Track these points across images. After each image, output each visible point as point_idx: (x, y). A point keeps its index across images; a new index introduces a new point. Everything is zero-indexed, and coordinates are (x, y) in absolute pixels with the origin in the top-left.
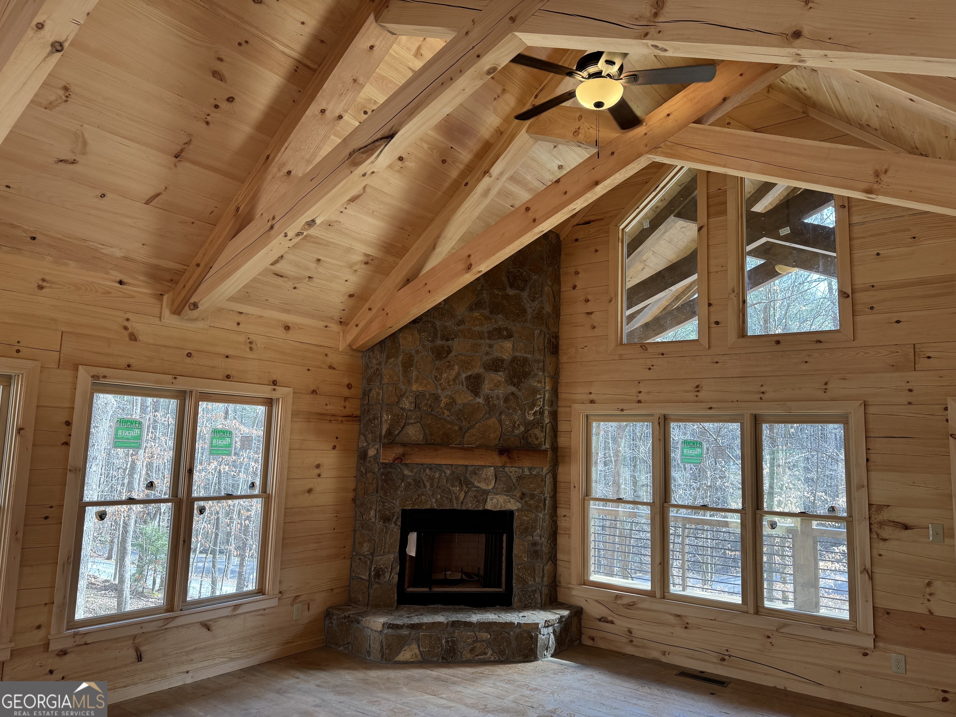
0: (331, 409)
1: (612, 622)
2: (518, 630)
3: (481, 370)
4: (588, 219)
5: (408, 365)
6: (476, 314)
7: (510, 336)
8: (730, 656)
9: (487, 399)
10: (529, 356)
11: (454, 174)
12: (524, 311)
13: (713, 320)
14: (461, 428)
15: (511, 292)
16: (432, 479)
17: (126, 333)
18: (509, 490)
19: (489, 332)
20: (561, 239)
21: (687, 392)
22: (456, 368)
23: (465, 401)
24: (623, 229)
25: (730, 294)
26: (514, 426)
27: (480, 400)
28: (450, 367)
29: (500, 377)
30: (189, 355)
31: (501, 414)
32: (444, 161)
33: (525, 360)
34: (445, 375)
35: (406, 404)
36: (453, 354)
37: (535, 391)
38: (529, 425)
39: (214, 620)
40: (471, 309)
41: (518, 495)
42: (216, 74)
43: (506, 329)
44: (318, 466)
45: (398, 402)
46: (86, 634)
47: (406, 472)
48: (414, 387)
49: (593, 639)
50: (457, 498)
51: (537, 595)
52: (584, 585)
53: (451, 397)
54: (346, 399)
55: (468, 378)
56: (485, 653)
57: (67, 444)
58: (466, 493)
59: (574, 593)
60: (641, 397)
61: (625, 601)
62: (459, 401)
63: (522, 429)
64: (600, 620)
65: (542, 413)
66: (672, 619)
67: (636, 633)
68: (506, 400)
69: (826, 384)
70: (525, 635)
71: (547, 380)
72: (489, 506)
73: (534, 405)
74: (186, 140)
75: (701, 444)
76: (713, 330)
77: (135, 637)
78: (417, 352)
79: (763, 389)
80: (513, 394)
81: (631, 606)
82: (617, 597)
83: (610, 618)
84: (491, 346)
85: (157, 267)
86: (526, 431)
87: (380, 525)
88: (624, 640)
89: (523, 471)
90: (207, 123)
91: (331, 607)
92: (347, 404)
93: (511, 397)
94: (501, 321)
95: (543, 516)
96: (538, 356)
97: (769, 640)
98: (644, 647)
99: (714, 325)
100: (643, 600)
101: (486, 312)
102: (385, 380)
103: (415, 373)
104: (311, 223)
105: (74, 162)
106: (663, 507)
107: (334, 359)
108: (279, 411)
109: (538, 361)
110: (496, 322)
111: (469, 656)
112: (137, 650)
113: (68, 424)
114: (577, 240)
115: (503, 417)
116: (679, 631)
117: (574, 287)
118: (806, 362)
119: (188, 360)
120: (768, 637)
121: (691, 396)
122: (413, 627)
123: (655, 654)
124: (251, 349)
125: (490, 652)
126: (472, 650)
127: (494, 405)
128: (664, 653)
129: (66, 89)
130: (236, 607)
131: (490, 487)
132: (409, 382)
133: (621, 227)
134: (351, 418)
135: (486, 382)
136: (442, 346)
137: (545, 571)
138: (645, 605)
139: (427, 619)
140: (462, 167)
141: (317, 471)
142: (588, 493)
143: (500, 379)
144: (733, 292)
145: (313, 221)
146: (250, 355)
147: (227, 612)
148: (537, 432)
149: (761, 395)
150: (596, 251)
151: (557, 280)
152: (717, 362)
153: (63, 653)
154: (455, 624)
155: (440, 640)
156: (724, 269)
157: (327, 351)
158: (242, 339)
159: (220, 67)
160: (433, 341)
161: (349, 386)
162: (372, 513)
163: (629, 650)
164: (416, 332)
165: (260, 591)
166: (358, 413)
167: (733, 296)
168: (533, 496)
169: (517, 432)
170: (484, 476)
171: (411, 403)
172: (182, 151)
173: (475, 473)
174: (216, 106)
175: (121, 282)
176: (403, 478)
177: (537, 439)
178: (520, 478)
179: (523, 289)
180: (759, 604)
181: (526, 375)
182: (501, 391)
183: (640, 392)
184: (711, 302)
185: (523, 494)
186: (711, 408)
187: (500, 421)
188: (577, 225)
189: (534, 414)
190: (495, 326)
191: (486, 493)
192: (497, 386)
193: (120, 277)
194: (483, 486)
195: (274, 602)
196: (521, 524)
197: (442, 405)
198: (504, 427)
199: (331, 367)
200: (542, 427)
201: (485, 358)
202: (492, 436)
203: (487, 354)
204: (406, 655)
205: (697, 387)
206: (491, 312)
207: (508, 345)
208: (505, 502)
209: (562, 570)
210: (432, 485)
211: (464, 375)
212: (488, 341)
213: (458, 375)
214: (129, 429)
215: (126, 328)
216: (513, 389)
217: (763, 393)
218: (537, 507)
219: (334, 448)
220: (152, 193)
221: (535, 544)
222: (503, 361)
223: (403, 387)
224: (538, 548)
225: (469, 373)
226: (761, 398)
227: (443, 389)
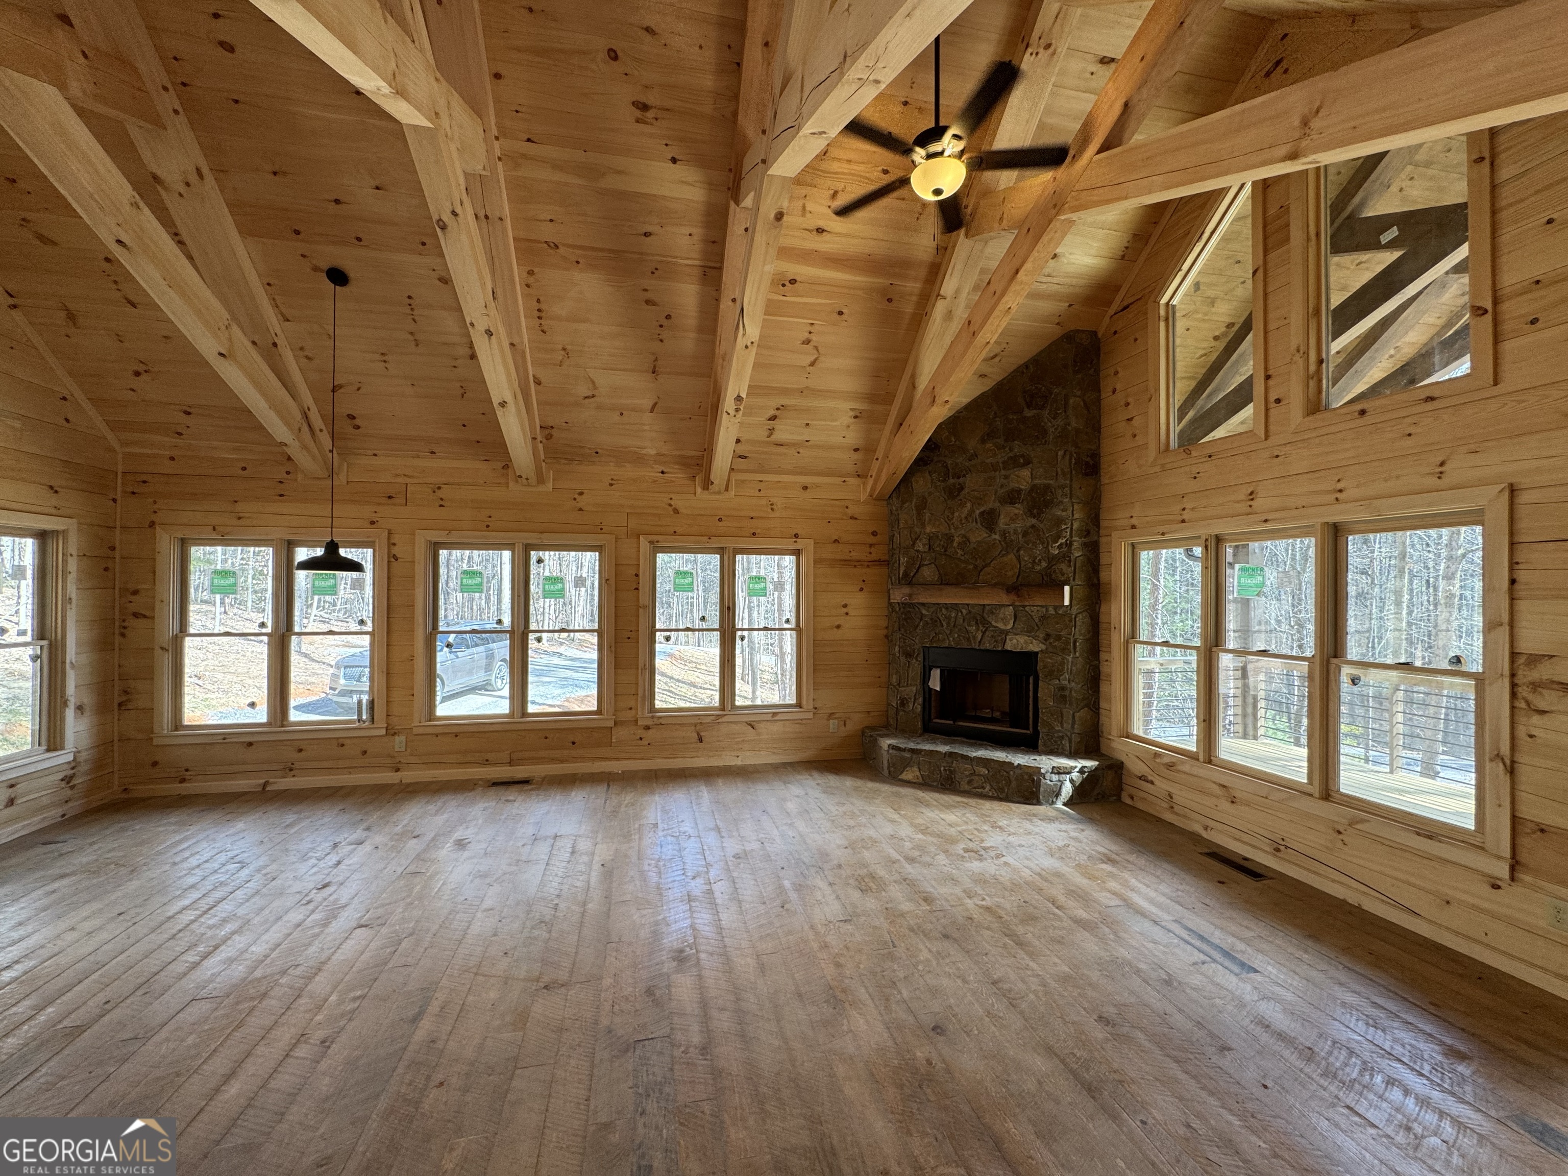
0: (855, 555)
1: (1152, 783)
2: (1018, 771)
3: (997, 504)
4: (1125, 303)
5: (922, 506)
6: (989, 445)
7: (1027, 462)
8: (1287, 847)
9: (1004, 534)
10: (1051, 482)
11: (909, 309)
12: (1045, 432)
13: (1272, 398)
14: (976, 567)
15: (1029, 413)
16: (948, 618)
17: (670, 509)
18: (1030, 631)
19: (1003, 463)
20: (1100, 336)
21: (1238, 502)
22: (969, 505)
23: (979, 539)
24: (1167, 304)
25: (1293, 355)
26: (1034, 561)
27: (997, 537)
28: (962, 505)
29: (1017, 509)
30: (720, 520)
31: (1018, 550)
32: (890, 300)
33: (1047, 487)
34: (956, 514)
35: (920, 546)
36: (966, 490)
37: (1060, 521)
38: (1052, 560)
39: (759, 722)
40: (983, 441)
41: (1041, 636)
42: (648, 302)
43: (1022, 456)
44: (845, 606)
45: (914, 545)
46: (660, 717)
47: (924, 612)
48: (928, 529)
49: (1132, 798)
50: (974, 637)
51: (1066, 742)
52: (1128, 737)
53: (964, 536)
54: (871, 545)
55: (982, 514)
56: (983, 788)
57: (637, 589)
58: (984, 633)
59: (1114, 745)
60: (1186, 515)
61: (1166, 760)
62: (973, 539)
63: (1044, 564)
64: (1140, 778)
65: (1069, 545)
66: (1217, 790)
67: (1176, 799)
68: (1025, 534)
69: (1442, 464)
70: (1026, 777)
71: (1076, 507)
72: (1009, 646)
73: (1059, 537)
74: (653, 358)
75: (1262, 570)
76: (1273, 413)
77: (696, 725)
78: (930, 494)
79: (1340, 486)
80: (1033, 526)
81: (1170, 766)
82: (1156, 755)
83: (1150, 778)
84: (1006, 477)
85: (682, 457)
86: (1049, 567)
87: (903, 659)
88: (1165, 805)
89: (1047, 610)
90: (661, 341)
91: (868, 727)
92: (873, 550)
93: (1030, 530)
94: (1018, 448)
95: (1074, 661)
96: (1062, 481)
97: (1341, 837)
98: (1185, 817)
99: (1274, 405)
100: (1183, 762)
101: (1001, 441)
102: (901, 525)
103: (928, 515)
104: (739, 398)
105: (593, 396)
106: (1210, 651)
107: (853, 510)
108: (803, 559)
109: (1063, 487)
110: (1011, 450)
111: (967, 787)
112: (698, 734)
113: (637, 575)
114: (1115, 333)
115: (1022, 552)
116: (1225, 805)
117: (1114, 391)
118: (1410, 435)
119: (720, 524)
120: (1339, 832)
121: (1243, 507)
122: (912, 751)
123: (1197, 828)
124: (772, 509)
125: (988, 788)
126: (970, 782)
127: (1012, 541)
128: (1206, 828)
129: (564, 349)
130: (775, 714)
131: (1009, 627)
132: (923, 526)
133: (1164, 301)
134: (879, 562)
135: (1002, 517)
136: (954, 485)
137: (1076, 719)
138: (1186, 768)
139: (928, 747)
140: (914, 298)
141: (845, 610)
142: (1133, 634)
143: (1016, 511)
144: (1298, 351)
145: (739, 396)
146: (772, 515)
147: (769, 717)
148: (1063, 566)
149: (1338, 495)
150: (1136, 340)
151: (1096, 387)
152: (1277, 456)
153: (647, 728)
154: (951, 754)
155: (939, 767)
156: (1286, 322)
157: (847, 503)
158: (764, 502)
159: (648, 295)
160: (944, 481)
161: (874, 534)
162: (897, 648)
163: (1168, 817)
164: (927, 475)
165: (799, 705)
166: (886, 558)
167: (1297, 357)
168: (1059, 638)
169: (1038, 568)
170: (1001, 616)
171: (924, 545)
172: (655, 367)
173: (992, 613)
174: (661, 326)
175: (663, 472)
176: (922, 617)
177: (1063, 575)
178: (1044, 618)
179: (1043, 407)
180: (1331, 786)
181: (1048, 504)
182: (1019, 525)
183: (1184, 509)
184: (1270, 373)
185: (1048, 636)
186: (1266, 521)
187: (1019, 558)
188: (1115, 314)
189: (1060, 547)
190: (1011, 454)
191: (1006, 633)
192: (1013, 520)
193: (661, 468)
194: (1001, 625)
195: (811, 715)
196: (1045, 667)
197: (955, 544)
198: (1023, 563)
199: (852, 518)
200: (1070, 561)
201: (1001, 492)
202: (1009, 574)
203: (1002, 486)
204: (908, 775)
205: (1251, 493)
206: (1006, 441)
207: (1025, 473)
208: (1026, 642)
209: (1103, 719)
210: (948, 624)
211: (978, 512)
212: (1003, 472)
213: (972, 511)
214: (684, 578)
215: (670, 505)
216: (1034, 521)
217: (1340, 491)
218: (1063, 650)
219: (861, 589)
220: (651, 404)
221: (1063, 688)
222: (1019, 491)
223: (917, 530)
224: (1067, 693)
225: (982, 510)
226: (1337, 499)
227: (956, 529)
